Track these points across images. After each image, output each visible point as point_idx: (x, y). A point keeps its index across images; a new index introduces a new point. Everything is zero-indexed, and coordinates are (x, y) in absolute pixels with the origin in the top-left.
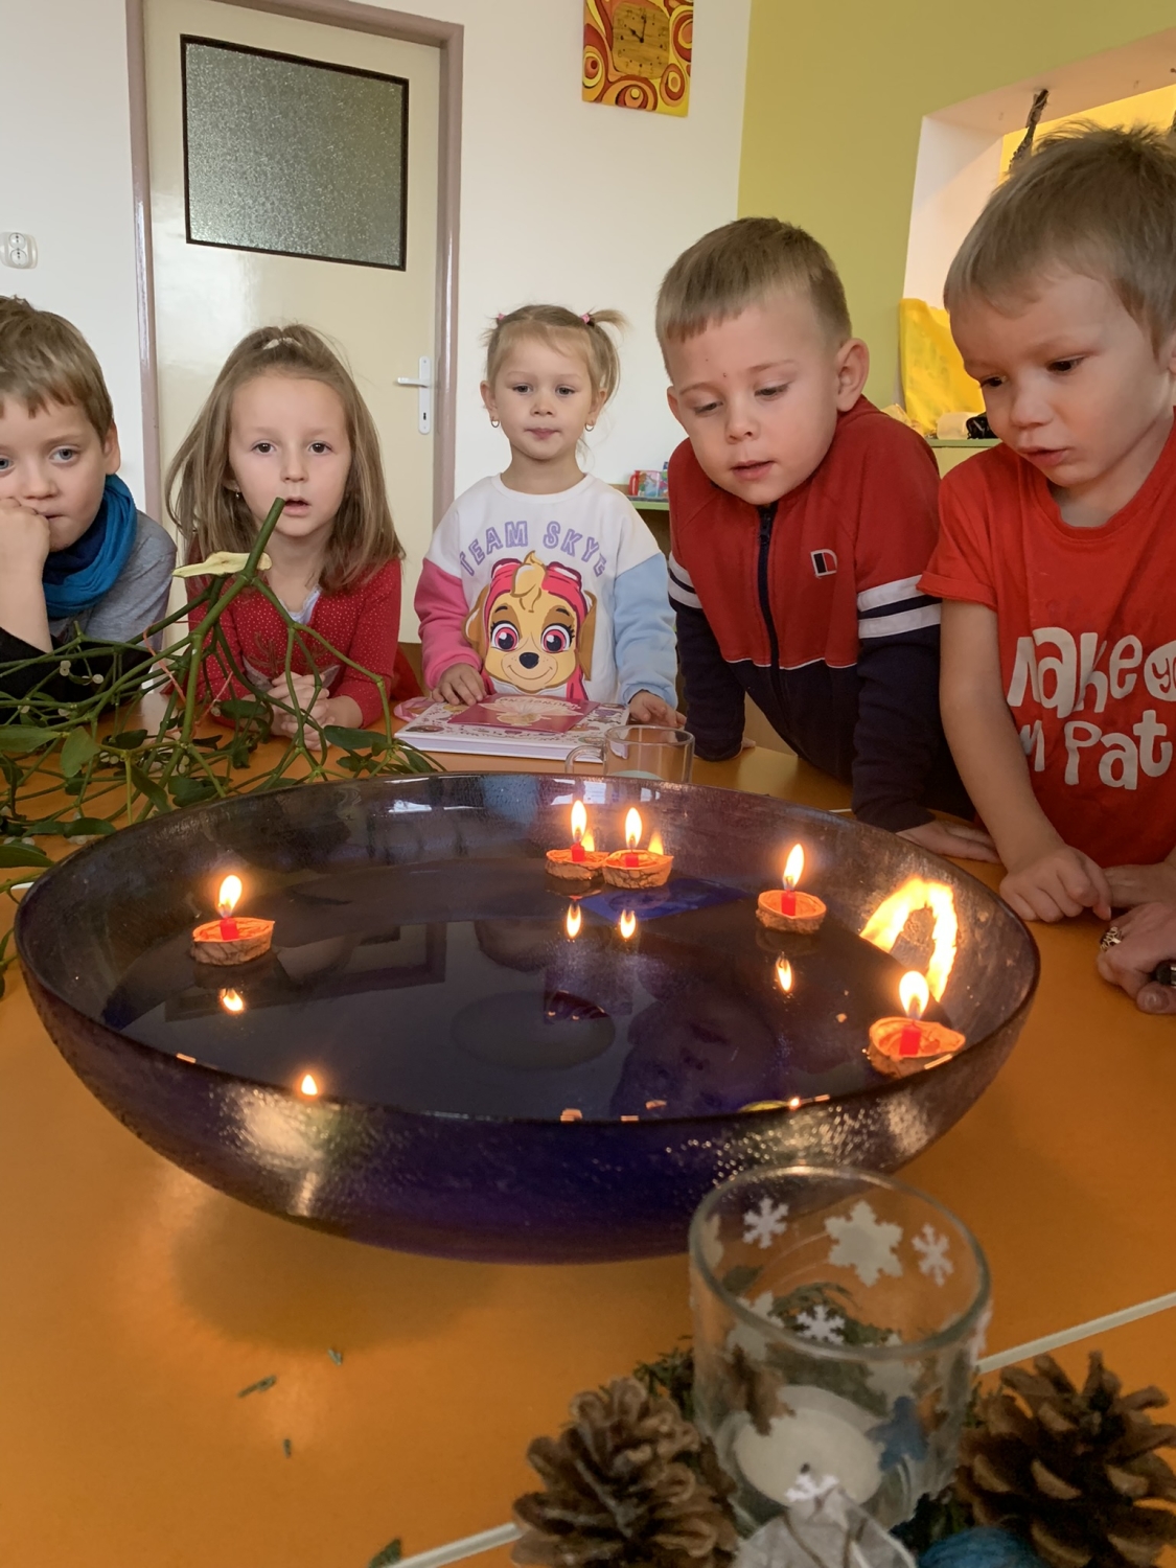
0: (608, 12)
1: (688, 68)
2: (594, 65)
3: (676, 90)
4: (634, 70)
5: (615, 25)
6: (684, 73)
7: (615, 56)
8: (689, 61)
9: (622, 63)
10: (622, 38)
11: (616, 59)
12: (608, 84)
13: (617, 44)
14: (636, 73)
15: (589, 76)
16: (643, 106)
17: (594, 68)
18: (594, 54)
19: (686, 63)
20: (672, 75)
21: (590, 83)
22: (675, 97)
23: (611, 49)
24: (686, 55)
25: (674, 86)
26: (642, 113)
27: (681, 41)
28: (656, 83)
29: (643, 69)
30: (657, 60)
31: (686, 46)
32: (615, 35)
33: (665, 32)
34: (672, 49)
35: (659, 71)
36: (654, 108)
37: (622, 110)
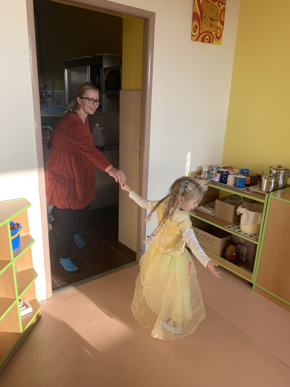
0: (201, 8)
1: (223, 27)
2: (196, 27)
3: (219, 36)
4: (208, 29)
5: (203, 12)
6: (222, 30)
7: (203, 24)
8: (223, 25)
9: (205, 27)
10: (205, 17)
11: (203, 26)
12: (200, 34)
13: (203, 20)
15: (195, 32)
16: (209, 42)
17: (196, 29)
18: (196, 23)
20: (219, 30)
21: (194, 34)
22: (218, 38)
23: (202, 21)
24: (222, 23)
25: (218, 35)
26: (208, 44)
27: (222, 18)
28: (214, 33)
29: (210, 29)
30: (214, 25)
31: (223, 20)
32: (203, 16)
33: (217, 15)
34: (219, 21)
35: (215, 29)
36: (212, 43)
37: (203, 43)
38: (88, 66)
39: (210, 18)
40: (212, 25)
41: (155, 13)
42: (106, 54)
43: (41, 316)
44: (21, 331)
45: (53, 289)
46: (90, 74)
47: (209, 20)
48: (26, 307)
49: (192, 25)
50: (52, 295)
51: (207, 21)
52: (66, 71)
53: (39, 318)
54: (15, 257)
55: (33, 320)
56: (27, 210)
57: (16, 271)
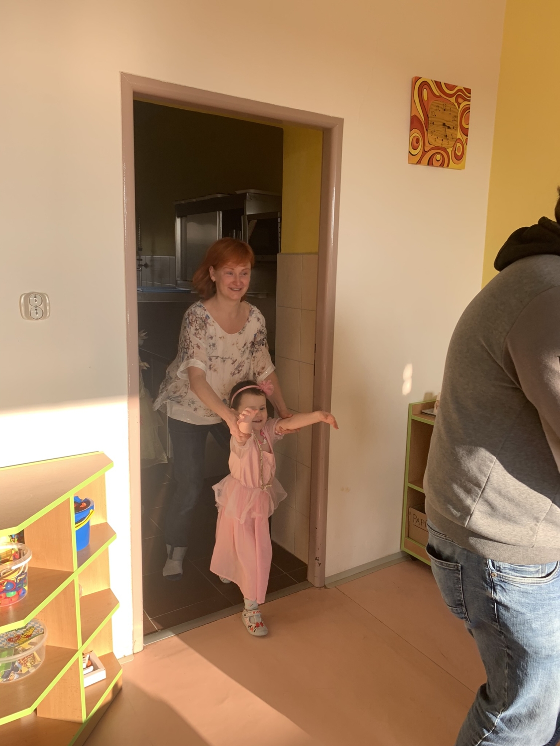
0: (426, 108)
1: (467, 139)
2: (418, 141)
3: (459, 154)
4: (439, 143)
5: (430, 115)
6: (464, 143)
7: (429, 135)
8: (467, 136)
9: (433, 140)
10: (433, 123)
11: (430, 137)
12: (425, 152)
13: (431, 128)
14: (440, 145)
15: (415, 149)
16: (442, 165)
17: (417, 143)
18: (417, 133)
19: (465, 137)
20: (459, 145)
21: (414, 152)
22: (459, 158)
23: (427, 131)
24: (465, 132)
25: (459, 152)
26: (440, 169)
27: (464, 124)
28: (450, 150)
29: (443, 142)
30: (451, 137)
31: (466, 127)
32: (429, 122)
33: (456, 119)
34: (459, 129)
35: (452, 143)
36: (448, 166)
37: (430, 168)
38: (218, 212)
39: (442, 124)
40: (446, 136)
41: (343, 119)
42: (252, 191)
43: (121, 689)
44: (84, 718)
45: (146, 635)
46: (221, 226)
47: (441, 129)
48: (94, 670)
49: (410, 137)
50: (144, 647)
51: (438, 129)
52: (178, 221)
53: (117, 692)
54: (79, 565)
55: (106, 696)
56: (104, 475)
57: (81, 593)
